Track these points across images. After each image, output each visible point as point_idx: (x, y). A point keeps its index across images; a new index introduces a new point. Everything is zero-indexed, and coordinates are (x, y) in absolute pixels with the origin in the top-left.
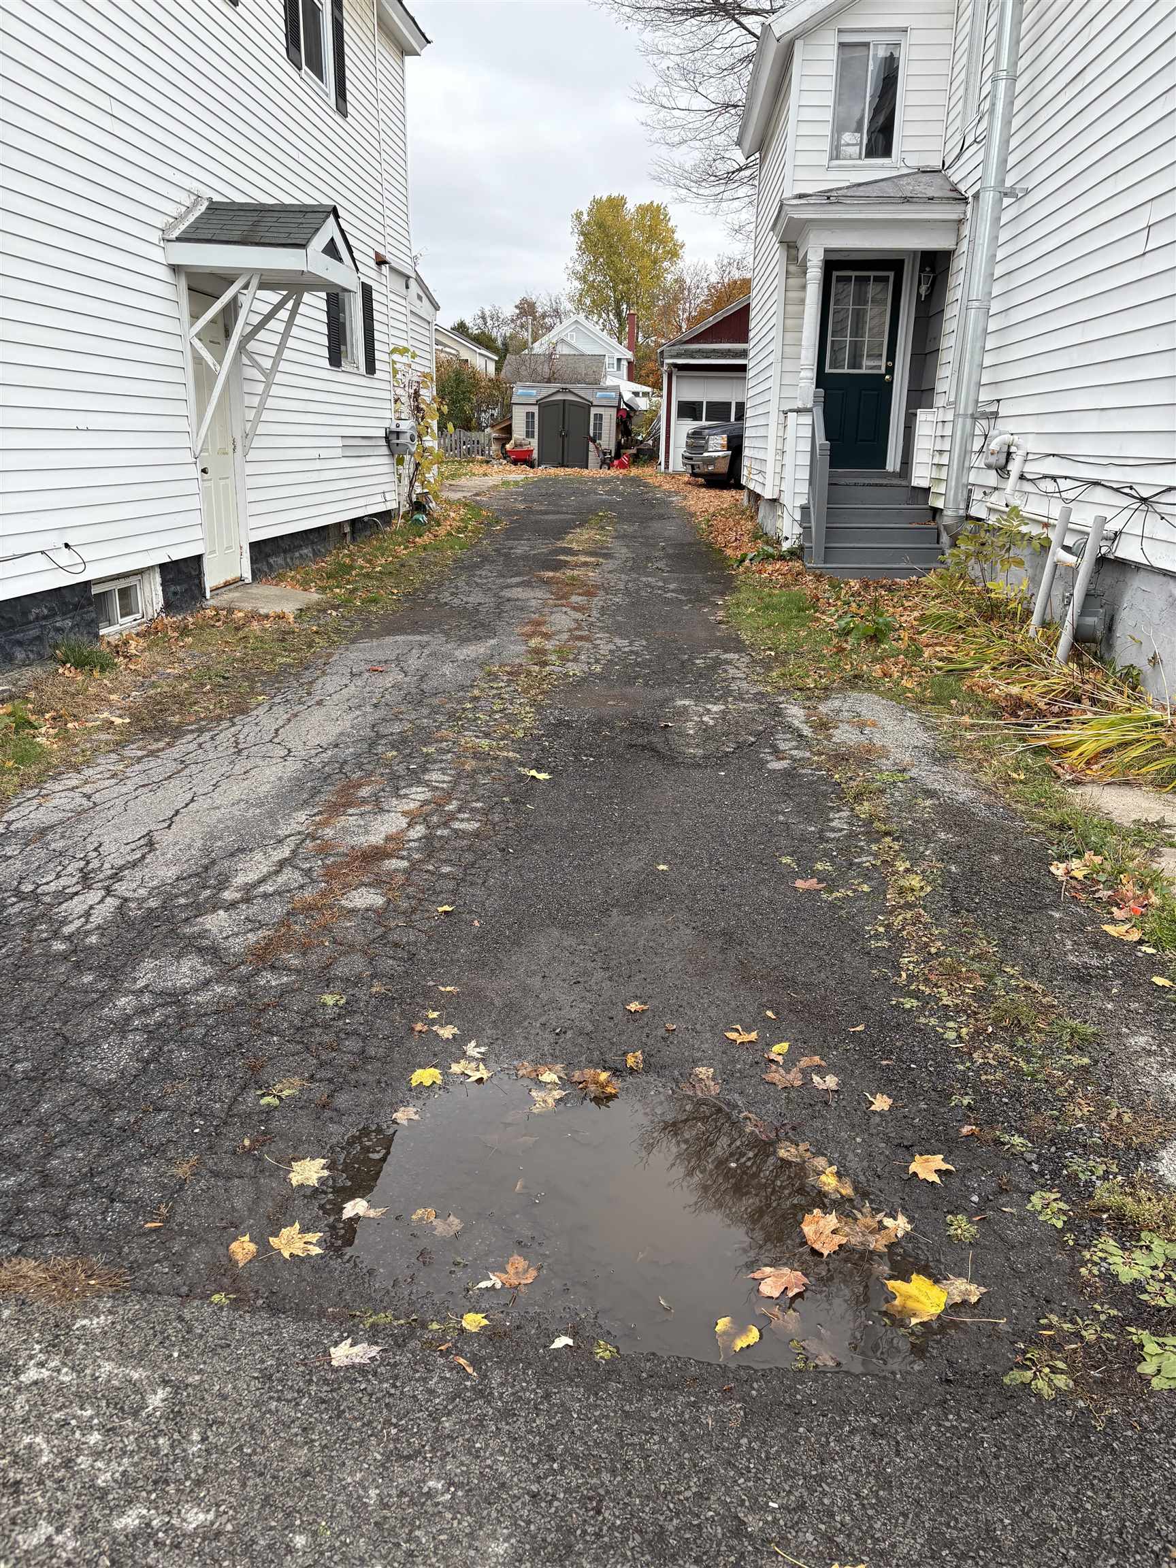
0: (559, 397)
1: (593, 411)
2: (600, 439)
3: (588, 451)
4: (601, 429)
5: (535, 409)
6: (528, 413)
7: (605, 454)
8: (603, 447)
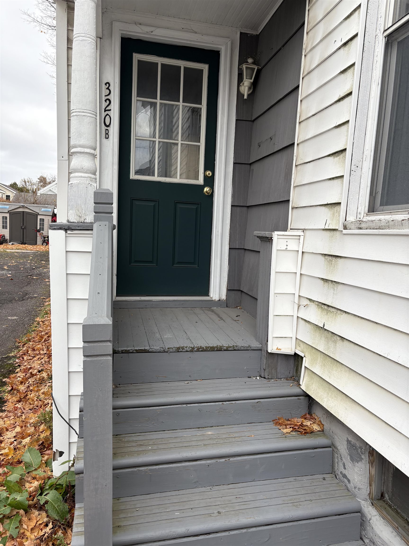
0: (21, 210)
1: (39, 217)
2: (43, 230)
3: (37, 236)
4: (43, 226)
5: (8, 215)
6: (3, 217)
7: (45, 238)
8: (44, 234)
